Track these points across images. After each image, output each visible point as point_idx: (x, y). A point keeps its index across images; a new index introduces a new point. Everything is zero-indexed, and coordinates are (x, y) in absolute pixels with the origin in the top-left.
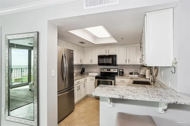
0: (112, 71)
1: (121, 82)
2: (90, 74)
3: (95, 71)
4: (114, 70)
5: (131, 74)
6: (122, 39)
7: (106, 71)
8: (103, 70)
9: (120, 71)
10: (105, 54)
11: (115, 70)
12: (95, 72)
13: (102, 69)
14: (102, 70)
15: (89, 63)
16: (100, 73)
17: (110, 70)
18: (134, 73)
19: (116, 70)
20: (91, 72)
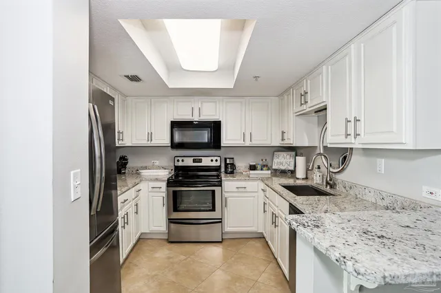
0: (206, 162)
1: (236, 190)
2: (145, 173)
3: (157, 163)
4: (212, 161)
5: (253, 168)
6: (256, 80)
7: (189, 162)
8: (183, 161)
9: (228, 161)
10: (191, 118)
11: (214, 159)
12: (159, 168)
13: (180, 159)
14: (178, 161)
15: (143, 142)
16: (173, 168)
17: (200, 161)
18: (259, 167)
19: (216, 161)
20: (146, 168)
